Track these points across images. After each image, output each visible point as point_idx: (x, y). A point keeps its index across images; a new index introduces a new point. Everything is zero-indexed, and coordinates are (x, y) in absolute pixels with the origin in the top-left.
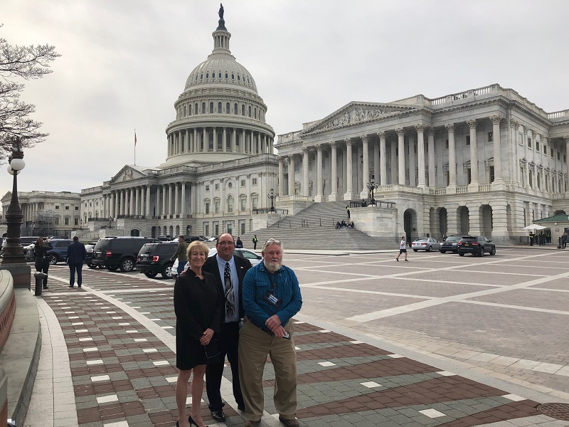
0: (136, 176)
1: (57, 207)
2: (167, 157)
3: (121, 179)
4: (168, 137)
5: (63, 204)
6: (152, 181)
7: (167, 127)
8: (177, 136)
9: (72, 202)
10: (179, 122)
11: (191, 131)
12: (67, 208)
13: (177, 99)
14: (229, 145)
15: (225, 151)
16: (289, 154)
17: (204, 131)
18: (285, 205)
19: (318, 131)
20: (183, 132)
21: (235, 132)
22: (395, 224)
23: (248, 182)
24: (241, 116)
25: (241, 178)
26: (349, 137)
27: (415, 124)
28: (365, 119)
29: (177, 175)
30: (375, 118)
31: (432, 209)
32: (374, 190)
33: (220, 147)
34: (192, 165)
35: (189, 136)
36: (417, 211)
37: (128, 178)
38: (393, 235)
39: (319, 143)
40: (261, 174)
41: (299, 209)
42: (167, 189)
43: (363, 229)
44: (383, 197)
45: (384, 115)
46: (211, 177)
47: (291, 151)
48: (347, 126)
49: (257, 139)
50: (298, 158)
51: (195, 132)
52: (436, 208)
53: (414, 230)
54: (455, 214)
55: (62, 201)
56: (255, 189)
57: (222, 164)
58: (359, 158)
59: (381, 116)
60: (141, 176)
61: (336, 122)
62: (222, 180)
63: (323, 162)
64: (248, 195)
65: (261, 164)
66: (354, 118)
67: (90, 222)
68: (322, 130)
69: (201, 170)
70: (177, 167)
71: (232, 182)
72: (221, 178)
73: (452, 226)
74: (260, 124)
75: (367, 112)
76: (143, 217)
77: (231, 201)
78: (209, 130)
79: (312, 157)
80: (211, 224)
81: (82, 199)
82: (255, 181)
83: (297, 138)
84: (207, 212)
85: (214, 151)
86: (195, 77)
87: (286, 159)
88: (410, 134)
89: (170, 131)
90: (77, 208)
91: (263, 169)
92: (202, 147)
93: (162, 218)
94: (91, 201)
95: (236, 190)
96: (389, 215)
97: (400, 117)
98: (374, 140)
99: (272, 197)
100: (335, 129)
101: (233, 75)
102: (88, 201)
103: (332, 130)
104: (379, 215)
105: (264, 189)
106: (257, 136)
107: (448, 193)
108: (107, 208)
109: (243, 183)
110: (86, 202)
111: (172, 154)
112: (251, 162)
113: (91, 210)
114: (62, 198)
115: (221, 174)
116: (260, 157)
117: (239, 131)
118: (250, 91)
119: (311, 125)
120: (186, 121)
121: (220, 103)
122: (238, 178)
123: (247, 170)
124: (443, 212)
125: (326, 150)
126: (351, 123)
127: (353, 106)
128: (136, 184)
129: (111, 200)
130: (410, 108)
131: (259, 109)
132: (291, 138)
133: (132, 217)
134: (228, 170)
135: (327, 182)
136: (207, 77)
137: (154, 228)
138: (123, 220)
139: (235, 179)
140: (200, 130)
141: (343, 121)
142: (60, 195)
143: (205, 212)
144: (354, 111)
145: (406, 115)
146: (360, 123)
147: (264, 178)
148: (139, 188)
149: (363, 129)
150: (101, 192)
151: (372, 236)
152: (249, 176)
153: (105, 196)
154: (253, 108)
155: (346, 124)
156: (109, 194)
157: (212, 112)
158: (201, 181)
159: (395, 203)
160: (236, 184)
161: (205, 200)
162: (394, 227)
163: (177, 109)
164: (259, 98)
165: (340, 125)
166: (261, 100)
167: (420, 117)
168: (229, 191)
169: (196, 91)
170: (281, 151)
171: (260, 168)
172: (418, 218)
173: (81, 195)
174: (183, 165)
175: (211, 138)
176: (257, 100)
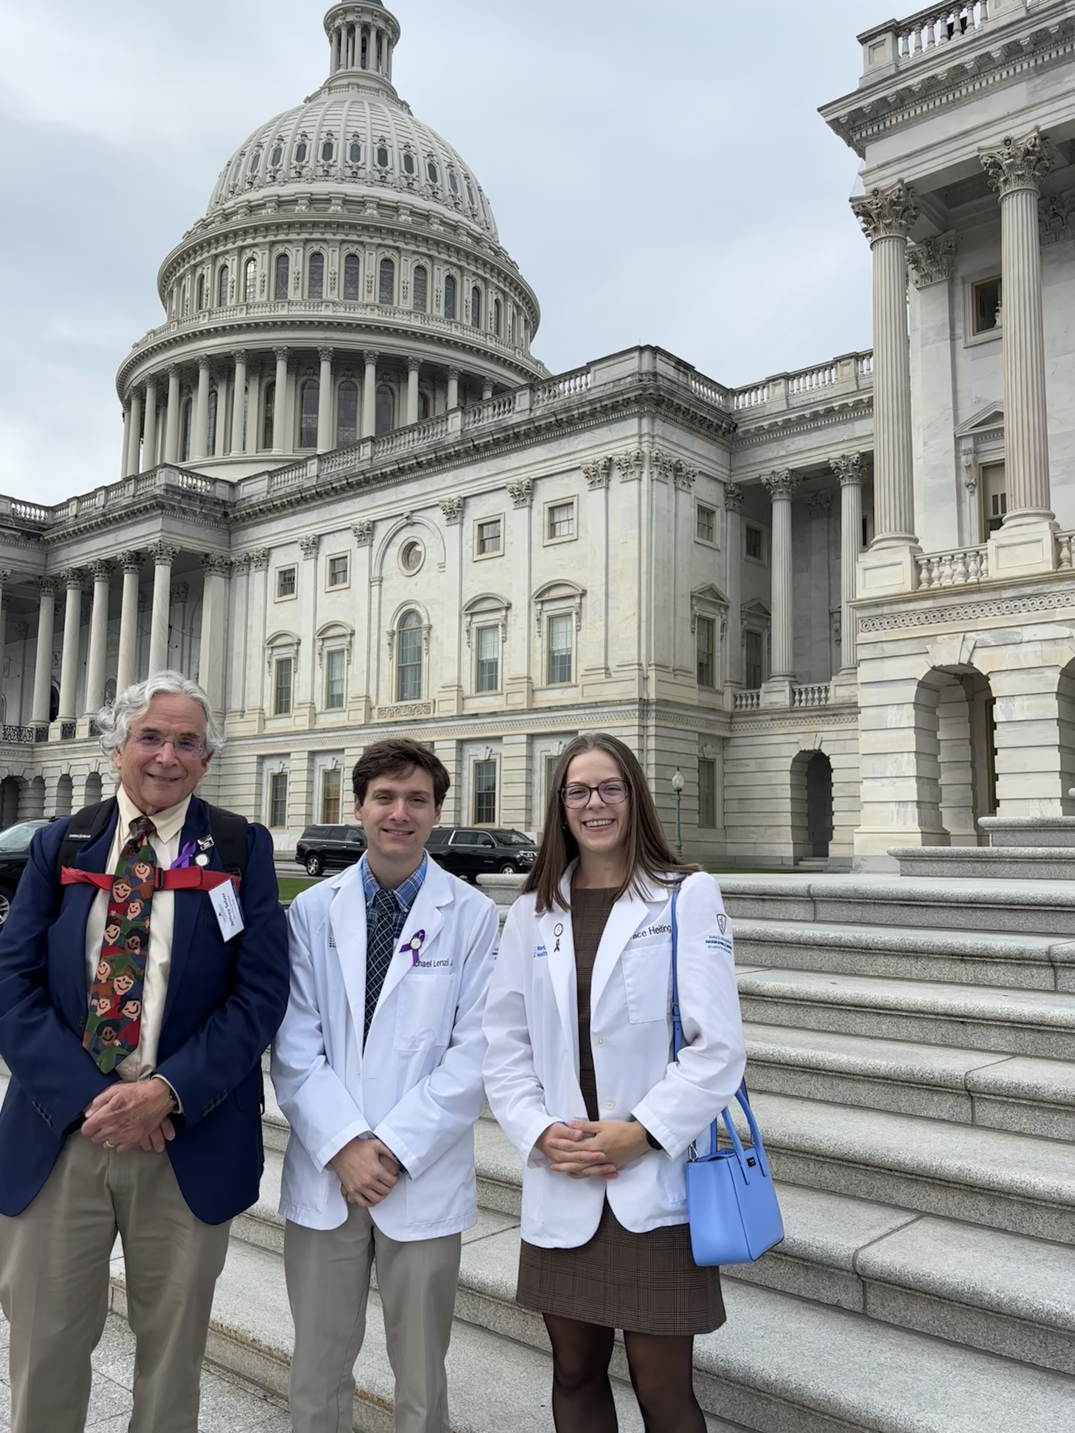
84: (282, 705)
143: (269, 704)
161: (271, 643)
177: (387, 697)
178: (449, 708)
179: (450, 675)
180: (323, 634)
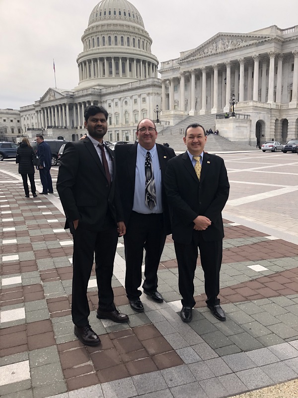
0: (58, 96)
1: (5, 120)
2: (79, 82)
3: (47, 99)
4: (79, 65)
5: (8, 118)
6: (69, 100)
7: (77, 57)
8: (85, 64)
9: (15, 116)
10: (86, 53)
11: (95, 60)
12: (12, 121)
13: (83, 34)
14: (124, 71)
15: (121, 76)
16: (169, 78)
17: (105, 60)
18: (167, 118)
19: (192, 58)
20: (90, 61)
21: (128, 61)
22: (249, 131)
23: (139, 100)
24: (132, 47)
25: (134, 97)
26: (216, 63)
27: (268, 51)
28: (229, 48)
29: (87, 95)
30: (237, 47)
31: (277, 120)
32: (235, 105)
33: (117, 73)
34: (98, 87)
35: (94, 64)
36: (266, 121)
37: (52, 98)
38: (247, 140)
39: (193, 68)
40: (149, 94)
41: (178, 121)
42: (81, 106)
43: (225, 136)
44: (241, 110)
45: (245, 44)
46: (112, 97)
47: (171, 75)
48: (215, 54)
49: (145, 67)
50: (177, 80)
51: (98, 61)
52: (280, 119)
53: (263, 136)
54: (295, 124)
55: (7, 116)
56: (145, 106)
57: (119, 86)
58: (223, 80)
59: (242, 44)
60: (61, 97)
61: (206, 51)
62: (120, 99)
63: (196, 84)
64: (140, 111)
65: (148, 86)
66: (220, 47)
67: (29, 131)
68: (195, 58)
69: (104, 91)
70: (87, 89)
71: (128, 101)
72: (120, 97)
73: (291, 133)
74: (147, 55)
75: (231, 41)
76: (65, 128)
77: (127, 115)
78: (109, 59)
79: (188, 80)
80: (113, 132)
81: (21, 114)
82: (144, 100)
83: (176, 65)
85: (113, 76)
86: (95, 14)
87: (168, 82)
88: (264, 60)
89: (80, 61)
90: (18, 121)
91: (150, 90)
92: (104, 74)
93: (79, 128)
94: (27, 116)
95: (130, 107)
96: (245, 125)
97: (257, 45)
98: (235, 65)
99: (157, 112)
100: (205, 57)
101: (125, 13)
102: (26, 115)
103: (202, 57)
104: (237, 124)
105: (151, 106)
106: (145, 64)
107: (290, 107)
108: (40, 121)
109: (135, 101)
110: (24, 116)
111: (83, 79)
112: (141, 85)
113: (29, 122)
114: (7, 113)
115: (119, 94)
116: (148, 81)
117: (132, 60)
118: (139, 26)
119: (186, 53)
120: (91, 52)
121: (116, 37)
122: (131, 97)
123: (138, 91)
124: (285, 122)
125: (198, 74)
126: (219, 51)
127: (220, 37)
128: (58, 103)
129: (42, 115)
130: (265, 37)
131: (146, 42)
132: (171, 65)
133: (58, 127)
134: (124, 91)
135: (198, 100)
136: (105, 14)
137: (73, 136)
138: (51, 130)
139: (129, 98)
140: (102, 59)
141: (210, 50)
142: (5, 111)
144: (221, 41)
145: (262, 43)
146: (225, 51)
147: (151, 97)
148: (61, 105)
149: (227, 56)
150: (34, 109)
151: (232, 140)
152: (140, 96)
153: (37, 111)
154: (141, 41)
155: (214, 52)
156: (40, 111)
157: (110, 44)
158: (105, 100)
159: (250, 116)
160: (131, 102)
162: (249, 133)
163: (83, 42)
164: (146, 32)
165: (209, 53)
166: (148, 34)
167: (273, 45)
168: (125, 108)
169: (97, 26)
170: (164, 75)
171: (148, 89)
172: (266, 127)
173: (20, 112)
174: (91, 87)
175: (110, 66)
176: (144, 34)
177: (124, 123)
178: (132, 125)
179: (132, 120)
180: (115, 113)
